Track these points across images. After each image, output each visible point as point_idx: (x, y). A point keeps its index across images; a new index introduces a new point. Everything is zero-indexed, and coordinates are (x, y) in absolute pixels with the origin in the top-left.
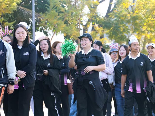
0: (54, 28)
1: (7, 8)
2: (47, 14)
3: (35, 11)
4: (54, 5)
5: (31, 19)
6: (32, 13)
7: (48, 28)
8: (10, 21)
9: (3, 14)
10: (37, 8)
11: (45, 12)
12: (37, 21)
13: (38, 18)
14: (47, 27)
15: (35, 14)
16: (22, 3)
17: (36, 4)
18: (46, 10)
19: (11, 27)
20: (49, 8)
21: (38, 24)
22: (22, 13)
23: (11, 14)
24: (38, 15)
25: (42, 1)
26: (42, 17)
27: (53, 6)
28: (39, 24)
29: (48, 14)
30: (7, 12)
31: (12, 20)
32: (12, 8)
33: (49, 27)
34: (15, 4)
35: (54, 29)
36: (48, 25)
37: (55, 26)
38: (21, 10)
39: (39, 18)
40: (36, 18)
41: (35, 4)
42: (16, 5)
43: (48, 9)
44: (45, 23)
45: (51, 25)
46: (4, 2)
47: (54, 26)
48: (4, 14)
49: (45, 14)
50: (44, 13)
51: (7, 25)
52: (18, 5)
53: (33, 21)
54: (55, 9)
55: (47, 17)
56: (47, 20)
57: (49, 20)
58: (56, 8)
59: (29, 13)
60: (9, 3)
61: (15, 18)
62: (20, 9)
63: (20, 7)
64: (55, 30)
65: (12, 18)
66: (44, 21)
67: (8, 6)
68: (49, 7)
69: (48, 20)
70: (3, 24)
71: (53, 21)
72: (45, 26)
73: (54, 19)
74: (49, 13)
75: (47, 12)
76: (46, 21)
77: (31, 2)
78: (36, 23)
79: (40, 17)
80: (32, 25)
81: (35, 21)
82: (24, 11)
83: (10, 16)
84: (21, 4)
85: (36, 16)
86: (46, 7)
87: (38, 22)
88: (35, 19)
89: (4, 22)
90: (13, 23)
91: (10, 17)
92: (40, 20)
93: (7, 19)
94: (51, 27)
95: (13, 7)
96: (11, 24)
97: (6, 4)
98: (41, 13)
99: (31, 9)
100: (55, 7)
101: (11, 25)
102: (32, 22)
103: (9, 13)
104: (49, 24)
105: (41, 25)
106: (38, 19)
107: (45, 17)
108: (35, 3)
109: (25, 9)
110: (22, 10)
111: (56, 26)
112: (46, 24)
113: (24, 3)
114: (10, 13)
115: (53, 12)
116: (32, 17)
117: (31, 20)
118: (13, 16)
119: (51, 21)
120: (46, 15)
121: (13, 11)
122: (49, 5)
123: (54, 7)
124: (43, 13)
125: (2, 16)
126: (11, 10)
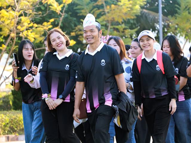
0: (186, 33)
1: (129, 12)
3: (163, 14)
4: (186, 5)
5: (158, 24)
6: (159, 16)
7: (179, 35)
8: (131, 28)
10: (165, 11)
12: (164, 26)
13: (166, 22)
14: (177, 34)
15: (162, 17)
16: (146, 5)
17: (164, 6)
18: (176, 12)
19: (133, 34)
20: (179, 9)
21: (166, 30)
22: (146, 17)
23: (133, 20)
24: (166, 19)
25: (171, 2)
26: (171, 21)
27: (184, 7)
30: (128, 18)
31: (134, 26)
32: (134, 13)
33: (180, 33)
34: (138, 7)
35: (186, 35)
36: (179, 30)
37: (188, 32)
38: (145, 14)
39: (168, 23)
40: (163, 23)
41: (162, 6)
42: (140, 8)
43: (178, 11)
45: (183, 30)
46: (125, 6)
47: (186, 32)
48: (125, 20)
49: (175, 18)
50: (174, 16)
51: (129, 32)
52: (142, 7)
53: (159, 26)
54: (187, 10)
55: (177, 21)
56: (177, 25)
57: (180, 24)
58: (189, 9)
59: (155, 18)
60: (130, 6)
61: (138, 24)
63: (144, 10)
64: (188, 37)
65: (135, 24)
66: (173, 26)
68: (180, 8)
69: (179, 24)
70: (123, 32)
71: (185, 25)
72: (175, 31)
73: (186, 23)
74: (180, 16)
75: (177, 15)
76: (176, 26)
77: (157, 3)
78: (163, 29)
79: (168, 21)
80: (159, 32)
81: (163, 26)
82: (149, 15)
84: (145, 7)
85: (163, 21)
86: (177, 9)
87: (166, 27)
88: (163, 25)
89: (125, 29)
90: (136, 30)
91: (131, 23)
92: (168, 25)
93: (128, 26)
94: (182, 33)
95: (135, 11)
96: (133, 31)
97: (127, 8)
98: (170, 17)
99: (157, 11)
100: (187, 8)
102: (159, 28)
103: (131, 19)
104: (180, 28)
105: (169, 31)
106: (166, 24)
107: (175, 20)
108: (162, 4)
109: (151, 12)
112: (176, 29)
113: (149, 6)
114: (132, 18)
115: (184, 14)
116: (158, 22)
117: (158, 26)
118: (135, 22)
119: (182, 25)
120: (176, 19)
121: (136, 16)
122: (180, 6)
123: (186, 7)
124: (172, 16)
125: (122, 23)
126: (133, 15)
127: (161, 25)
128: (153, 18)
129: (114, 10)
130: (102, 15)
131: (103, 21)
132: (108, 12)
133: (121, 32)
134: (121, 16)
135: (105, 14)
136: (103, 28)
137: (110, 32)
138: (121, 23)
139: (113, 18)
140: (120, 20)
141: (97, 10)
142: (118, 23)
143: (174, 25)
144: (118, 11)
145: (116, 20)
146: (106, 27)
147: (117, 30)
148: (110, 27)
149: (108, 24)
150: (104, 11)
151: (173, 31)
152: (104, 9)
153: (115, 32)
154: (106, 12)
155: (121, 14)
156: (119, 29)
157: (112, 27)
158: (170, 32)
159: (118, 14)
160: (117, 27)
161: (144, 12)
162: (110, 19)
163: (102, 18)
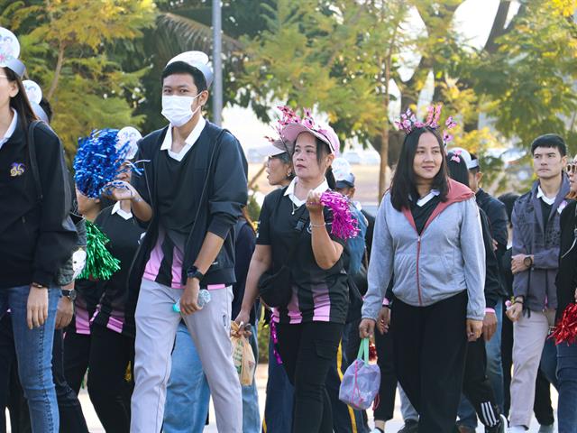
0: (294, 91)
1: (120, 18)
2: (266, 39)
3: (223, 29)
4: (293, 7)
6: (213, 36)
7: (269, 95)
8: (129, 68)
9: (105, 41)
10: (232, 18)
11: (259, 32)
12: (229, 67)
13: (233, 56)
14: (267, 90)
15: (222, 40)
17: (227, 5)
18: (265, 27)
19: (133, 88)
20: (273, 17)
21: (233, 79)
22: (173, 35)
23: (135, 41)
24: (235, 45)
26: (250, 51)
27: (288, 12)
28: (237, 77)
29: (272, 41)
30: (119, 35)
31: (137, 63)
32: (137, 21)
33: (275, 89)
34: (148, 4)
35: (292, 97)
36: (272, 80)
37: (298, 87)
38: (170, 25)
39: (238, 57)
40: (224, 57)
41: (221, 4)
42: (154, 5)
43: (270, 21)
44: (258, 75)
45: (282, 80)
47: (290, 86)
48: (109, 40)
49: (260, 42)
50: (257, 37)
51: (120, 80)
52: (161, 6)
54: (296, 21)
55: (265, 53)
56: (267, 63)
57: (275, 62)
58: (300, 18)
59: (199, 38)
61: (148, 56)
62: (167, 23)
63: (168, 15)
64: (297, 101)
65: (138, 55)
66: (254, 68)
67: (122, 13)
68: (275, 13)
69: (272, 62)
70: (103, 78)
71: (290, 66)
72: (260, 83)
73: (291, 60)
74: (274, 38)
75: (265, 33)
76: (264, 68)
78: (225, 75)
79: (240, 50)
81: (223, 66)
82: (183, 29)
83: (132, 48)
84: (172, 4)
85: (225, 49)
86: (265, 16)
87: (232, 70)
88: (224, 61)
89: (107, 69)
90: (142, 73)
91: (129, 53)
92: (241, 62)
93: (118, 62)
94: (279, 89)
95: (140, 17)
96: (134, 77)
97: (116, 4)
98: (244, 39)
99: (208, 21)
100: (296, 16)
101: (134, 83)
103: (128, 39)
104: (275, 76)
105: (243, 82)
106: (234, 59)
107: (259, 50)
109: (188, 21)
110: (175, 24)
111: (300, 84)
112: (262, 76)
114: (132, 36)
115: (288, 32)
118: (140, 50)
119: (280, 66)
120: (263, 45)
121: (143, 30)
122: (275, 7)
123: (293, 13)
124: (252, 38)
125: (101, 50)
126: (135, 27)
127: (218, 61)
128: (196, 38)
129: (75, 9)
130: (39, 24)
131: (41, 42)
132: (57, 16)
133: (96, 79)
134: (97, 30)
135: (46, 20)
136: (39, 64)
137: (62, 77)
138: (96, 51)
139: (73, 34)
140: (95, 42)
141: (21, 6)
142: (88, 52)
143: (258, 63)
144: (89, 13)
145: (82, 39)
146: (51, 60)
147: (85, 71)
148: (61, 61)
149: (55, 53)
150: (43, 12)
151: (254, 81)
152: (45, 5)
153: (78, 77)
154: (51, 15)
155: (96, 23)
156: (91, 69)
157: (68, 61)
158: (244, 85)
159: (89, 23)
160: (84, 62)
161: (169, 19)
162: (63, 35)
163: (39, 31)
